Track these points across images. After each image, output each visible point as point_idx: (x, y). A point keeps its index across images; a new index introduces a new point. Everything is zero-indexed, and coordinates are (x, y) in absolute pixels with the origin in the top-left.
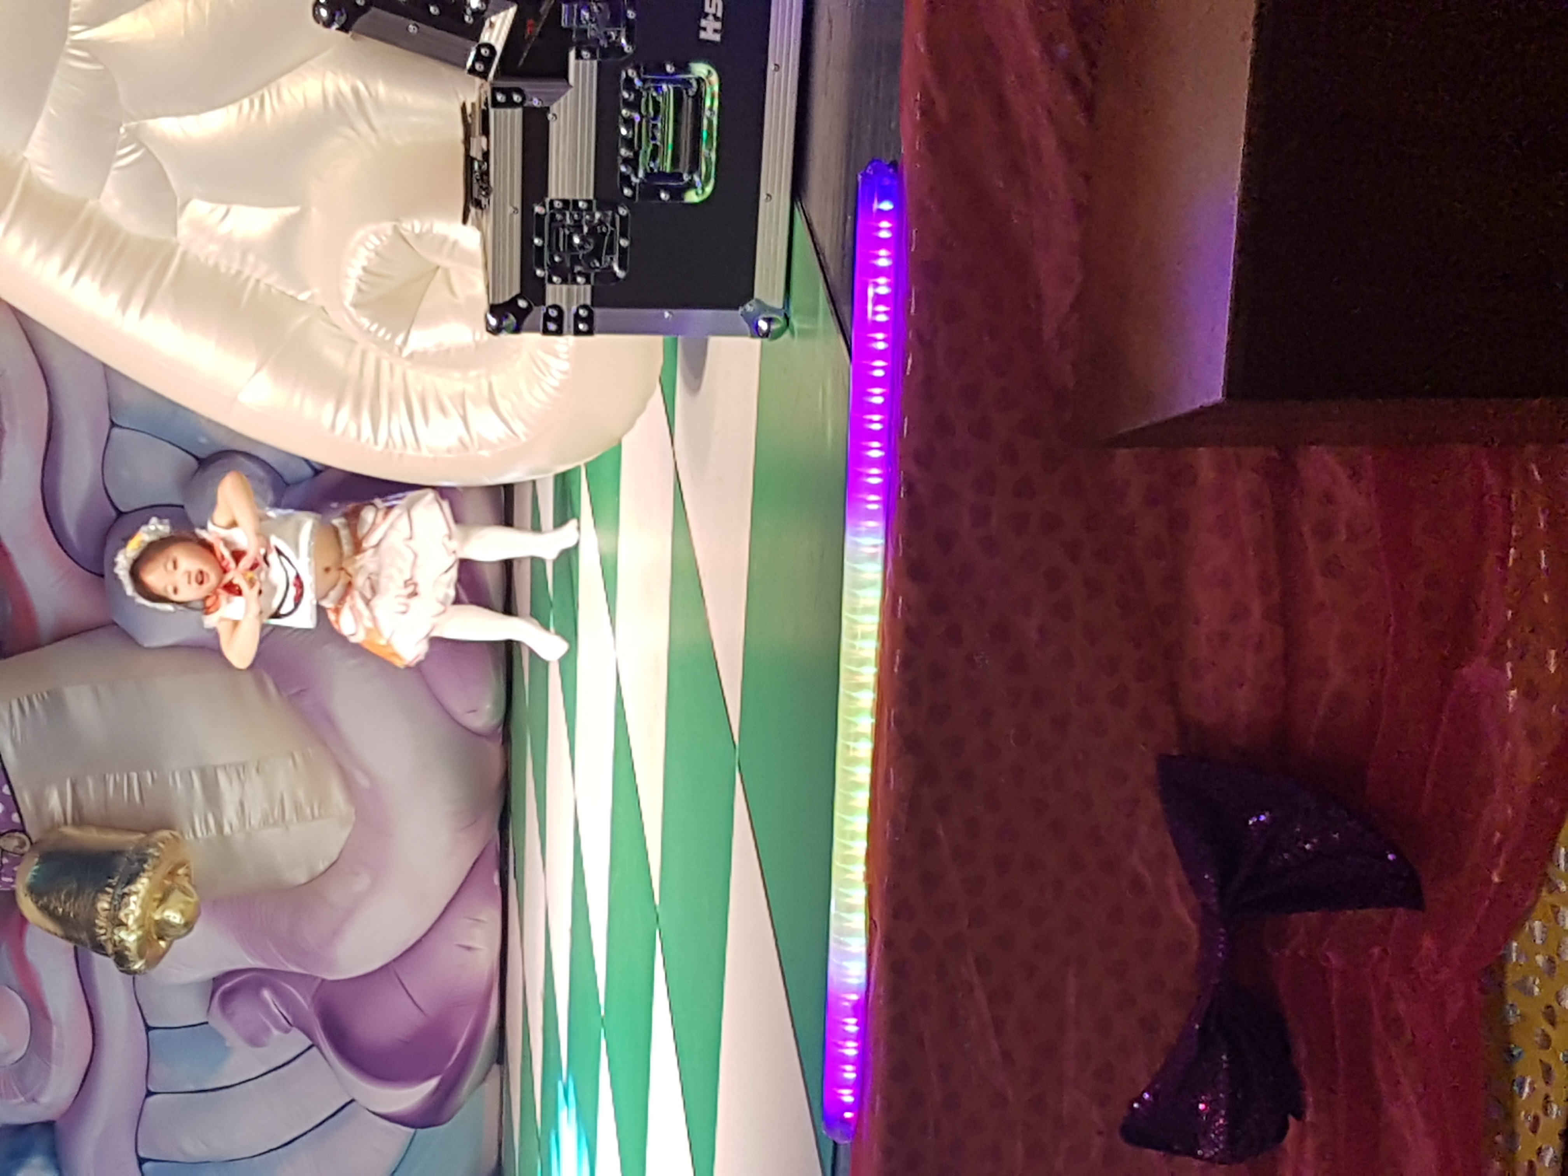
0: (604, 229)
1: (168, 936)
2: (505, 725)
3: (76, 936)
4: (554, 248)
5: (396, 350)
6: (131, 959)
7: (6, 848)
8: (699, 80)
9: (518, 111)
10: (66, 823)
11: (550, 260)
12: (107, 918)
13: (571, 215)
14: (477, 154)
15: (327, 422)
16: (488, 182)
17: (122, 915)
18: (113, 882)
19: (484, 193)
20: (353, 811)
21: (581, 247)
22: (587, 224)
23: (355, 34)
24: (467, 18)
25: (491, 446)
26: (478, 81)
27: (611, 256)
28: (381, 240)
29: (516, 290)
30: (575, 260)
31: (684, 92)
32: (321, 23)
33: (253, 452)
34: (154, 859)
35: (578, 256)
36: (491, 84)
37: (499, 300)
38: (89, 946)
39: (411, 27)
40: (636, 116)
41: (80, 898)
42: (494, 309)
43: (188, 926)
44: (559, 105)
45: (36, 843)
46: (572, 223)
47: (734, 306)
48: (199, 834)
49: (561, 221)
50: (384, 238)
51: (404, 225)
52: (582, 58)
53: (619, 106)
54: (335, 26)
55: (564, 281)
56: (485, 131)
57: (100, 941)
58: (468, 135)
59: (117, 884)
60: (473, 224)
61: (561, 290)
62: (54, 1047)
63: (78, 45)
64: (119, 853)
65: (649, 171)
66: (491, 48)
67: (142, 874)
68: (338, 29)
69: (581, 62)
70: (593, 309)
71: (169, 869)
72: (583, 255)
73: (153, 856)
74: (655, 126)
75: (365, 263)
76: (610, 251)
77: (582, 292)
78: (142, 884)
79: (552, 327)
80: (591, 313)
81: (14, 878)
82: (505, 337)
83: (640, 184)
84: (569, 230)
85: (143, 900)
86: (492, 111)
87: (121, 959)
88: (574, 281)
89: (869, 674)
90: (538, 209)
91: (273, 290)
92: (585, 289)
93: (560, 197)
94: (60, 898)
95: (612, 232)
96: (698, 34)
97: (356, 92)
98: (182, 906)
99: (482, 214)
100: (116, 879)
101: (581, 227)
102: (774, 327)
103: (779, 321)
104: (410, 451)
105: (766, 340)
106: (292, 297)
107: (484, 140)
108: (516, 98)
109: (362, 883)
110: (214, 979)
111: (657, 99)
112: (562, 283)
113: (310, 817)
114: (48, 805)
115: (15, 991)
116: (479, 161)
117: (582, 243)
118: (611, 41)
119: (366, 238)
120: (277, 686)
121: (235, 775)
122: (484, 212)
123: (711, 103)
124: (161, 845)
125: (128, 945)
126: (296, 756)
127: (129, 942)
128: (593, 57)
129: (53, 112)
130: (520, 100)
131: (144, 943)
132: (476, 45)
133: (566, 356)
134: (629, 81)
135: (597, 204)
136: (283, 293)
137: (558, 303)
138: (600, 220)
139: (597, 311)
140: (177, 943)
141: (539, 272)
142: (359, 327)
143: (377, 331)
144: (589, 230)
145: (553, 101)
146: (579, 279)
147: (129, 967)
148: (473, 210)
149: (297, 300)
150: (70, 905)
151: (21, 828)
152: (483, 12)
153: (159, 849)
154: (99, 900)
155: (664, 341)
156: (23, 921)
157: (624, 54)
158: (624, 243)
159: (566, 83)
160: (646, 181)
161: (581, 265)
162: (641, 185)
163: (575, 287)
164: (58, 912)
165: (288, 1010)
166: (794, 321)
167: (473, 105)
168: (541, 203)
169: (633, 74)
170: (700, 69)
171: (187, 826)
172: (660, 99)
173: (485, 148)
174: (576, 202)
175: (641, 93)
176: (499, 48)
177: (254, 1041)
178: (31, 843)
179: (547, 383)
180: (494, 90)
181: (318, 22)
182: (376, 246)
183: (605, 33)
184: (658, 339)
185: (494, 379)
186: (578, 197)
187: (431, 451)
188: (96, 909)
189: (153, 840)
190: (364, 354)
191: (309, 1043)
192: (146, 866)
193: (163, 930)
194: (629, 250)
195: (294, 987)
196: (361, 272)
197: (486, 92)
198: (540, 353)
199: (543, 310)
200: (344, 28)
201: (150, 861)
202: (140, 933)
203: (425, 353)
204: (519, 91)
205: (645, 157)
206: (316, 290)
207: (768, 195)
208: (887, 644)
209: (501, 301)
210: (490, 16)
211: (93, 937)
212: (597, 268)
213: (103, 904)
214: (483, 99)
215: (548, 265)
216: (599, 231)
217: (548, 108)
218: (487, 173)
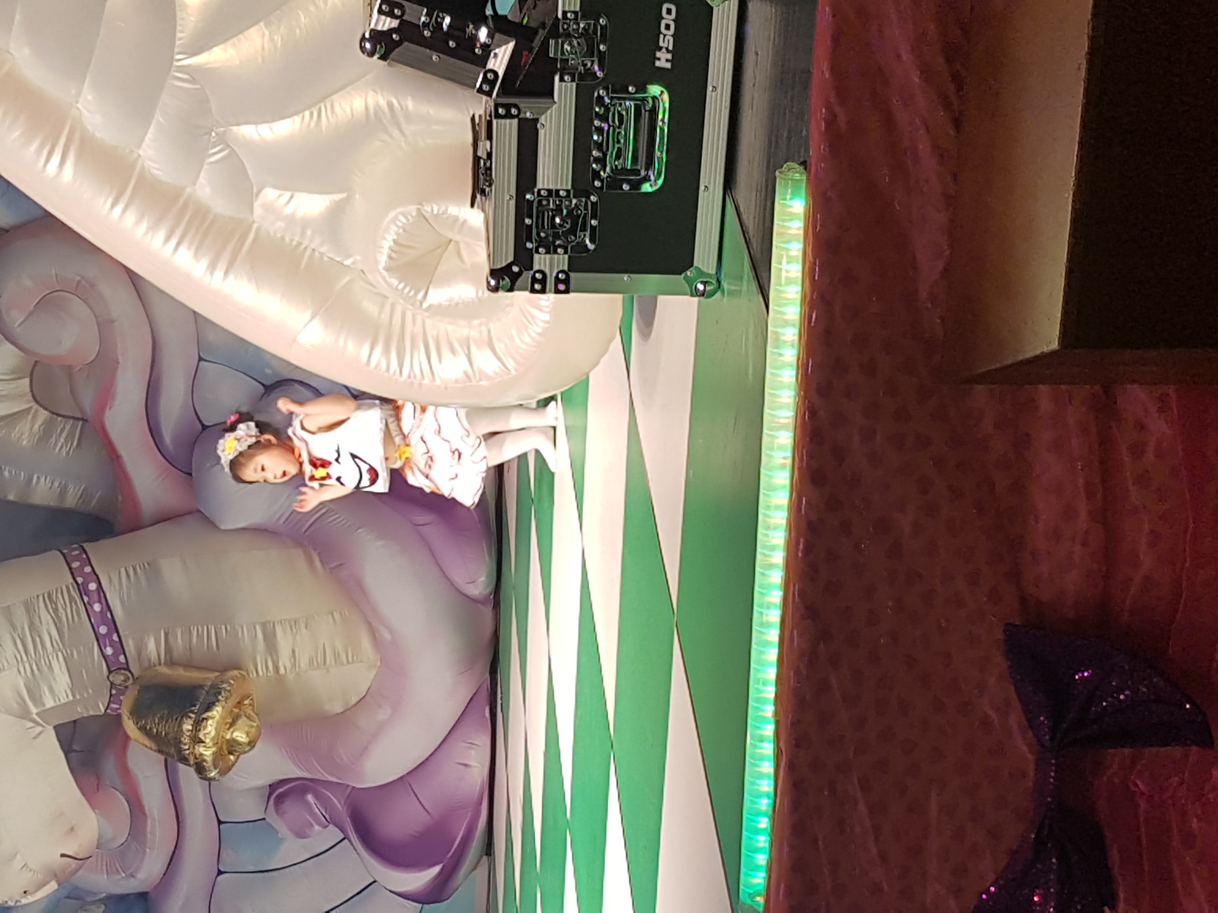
0: (579, 212)
1: (235, 751)
2: (495, 593)
3: (165, 749)
4: (540, 227)
5: (418, 303)
6: (207, 769)
7: (115, 683)
8: (654, 98)
9: (515, 121)
10: (160, 664)
11: (537, 235)
12: (189, 736)
13: (554, 202)
14: (483, 154)
15: (364, 357)
16: (491, 175)
17: (201, 736)
18: (196, 709)
19: (487, 184)
20: (379, 657)
21: (561, 225)
22: (566, 209)
23: (392, 62)
24: (477, 50)
25: (488, 378)
26: (484, 98)
27: (584, 233)
28: (408, 220)
29: (511, 259)
30: (556, 236)
31: (642, 108)
32: (366, 54)
33: (306, 381)
34: (227, 693)
35: (559, 232)
36: (495, 101)
37: (497, 265)
38: (176, 758)
39: (434, 57)
40: (605, 126)
41: (170, 721)
42: (494, 273)
43: (252, 744)
44: (547, 116)
45: (137, 678)
46: (554, 208)
47: (679, 271)
48: (261, 673)
49: (547, 205)
50: (410, 217)
51: (426, 208)
52: (564, 81)
53: (592, 117)
54: (377, 56)
55: (548, 252)
56: (489, 137)
57: (184, 754)
58: (476, 139)
59: (198, 710)
60: (478, 208)
61: (545, 259)
62: (149, 835)
63: (181, 69)
64: (201, 687)
65: (614, 168)
66: (496, 73)
67: (217, 703)
68: (379, 58)
69: (564, 84)
70: (569, 273)
71: (238, 700)
72: (562, 232)
73: (225, 690)
74: (619, 133)
75: (395, 237)
76: (584, 229)
77: (561, 260)
78: (217, 712)
79: (537, 287)
80: (568, 276)
81: (120, 705)
82: (501, 294)
83: (607, 177)
84: (552, 212)
85: (218, 722)
86: (495, 122)
87: (200, 768)
88: (555, 252)
89: (778, 557)
90: (528, 196)
91: (325, 258)
92: (564, 259)
93: (546, 187)
94: (154, 720)
95: (585, 214)
96: (654, 63)
97: (390, 106)
98: (246, 729)
99: (486, 199)
100: (198, 707)
101: (562, 211)
102: (708, 288)
103: (713, 284)
104: (426, 381)
105: (702, 298)
106: (338, 262)
107: (488, 143)
108: (514, 111)
109: (383, 714)
110: (270, 786)
111: (621, 112)
112: (546, 253)
113: (345, 661)
114: (147, 650)
115: (120, 792)
116: (484, 160)
117: (562, 223)
118: (587, 68)
119: (396, 218)
120: (321, 561)
121: (289, 628)
122: (488, 197)
123: (663, 116)
124: (232, 682)
125: (205, 758)
126: (335, 613)
127: (205, 755)
128: (573, 80)
129: (161, 120)
130: (516, 113)
131: (218, 756)
132: (484, 70)
133: (548, 310)
134: (600, 98)
135: (574, 193)
136: (332, 259)
137: (542, 268)
138: (576, 204)
139: (572, 275)
140: (242, 756)
141: (529, 245)
142: (390, 285)
143: (404, 288)
144: (567, 212)
145: (543, 114)
146: (559, 250)
147: (206, 775)
148: (478, 196)
149: (342, 264)
150: (162, 727)
151: (125, 666)
152: (489, 46)
153: (230, 685)
154: (184, 723)
155: (624, 298)
156: (127, 738)
157: (598, 78)
158: (594, 222)
159: (551, 101)
160: (611, 174)
161: (561, 240)
162: (608, 179)
163: (556, 256)
164: (153, 731)
165: (326, 812)
166: (724, 284)
167: (480, 116)
168: (532, 191)
169: (603, 93)
170: (655, 90)
171: (251, 667)
172: (624, 113)
173: (489, 150)
174: (557, 191)
175: (610, 108)
176: (501, 73)
177: (300, 834)
178: (134, 680)
179: (533, 330)
180: (497, 106)
181: (363, 52)
182: (404, 224)
183: (583, 61)
184: (620, 297)
185: (492, 326)
186: (559, 187)
187: (442, 380)
188: (182, 730)
189: (226, 677)
190: (393, 305)
191: (342, 836)
192: (220, 697)
193: (232, 747)
194: (597, 229)
195: (332, 794)
196: (392, 244)
197: (490, 106)
198: (528, 307)
199: (532, 272)
200: (383, 58)
201: (223, 693)
202: (214, 749)
203: (440, 306)
204: (516, 106)
205: (611, 156)
206: (358, 258)
207: (706, 187)
208: (793, 535)
209: (499, 267)
210: (495, 49)
211: (180, 751)
212: (573, 242)
213: (187, 726)
214: (488, 113)
215: (535, 239)
216: (575, 213)
217: (537, 120)
218: (490, 168)
